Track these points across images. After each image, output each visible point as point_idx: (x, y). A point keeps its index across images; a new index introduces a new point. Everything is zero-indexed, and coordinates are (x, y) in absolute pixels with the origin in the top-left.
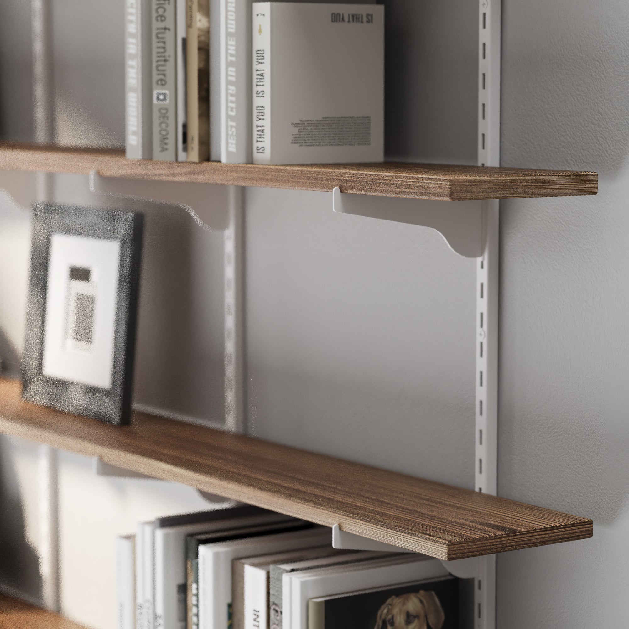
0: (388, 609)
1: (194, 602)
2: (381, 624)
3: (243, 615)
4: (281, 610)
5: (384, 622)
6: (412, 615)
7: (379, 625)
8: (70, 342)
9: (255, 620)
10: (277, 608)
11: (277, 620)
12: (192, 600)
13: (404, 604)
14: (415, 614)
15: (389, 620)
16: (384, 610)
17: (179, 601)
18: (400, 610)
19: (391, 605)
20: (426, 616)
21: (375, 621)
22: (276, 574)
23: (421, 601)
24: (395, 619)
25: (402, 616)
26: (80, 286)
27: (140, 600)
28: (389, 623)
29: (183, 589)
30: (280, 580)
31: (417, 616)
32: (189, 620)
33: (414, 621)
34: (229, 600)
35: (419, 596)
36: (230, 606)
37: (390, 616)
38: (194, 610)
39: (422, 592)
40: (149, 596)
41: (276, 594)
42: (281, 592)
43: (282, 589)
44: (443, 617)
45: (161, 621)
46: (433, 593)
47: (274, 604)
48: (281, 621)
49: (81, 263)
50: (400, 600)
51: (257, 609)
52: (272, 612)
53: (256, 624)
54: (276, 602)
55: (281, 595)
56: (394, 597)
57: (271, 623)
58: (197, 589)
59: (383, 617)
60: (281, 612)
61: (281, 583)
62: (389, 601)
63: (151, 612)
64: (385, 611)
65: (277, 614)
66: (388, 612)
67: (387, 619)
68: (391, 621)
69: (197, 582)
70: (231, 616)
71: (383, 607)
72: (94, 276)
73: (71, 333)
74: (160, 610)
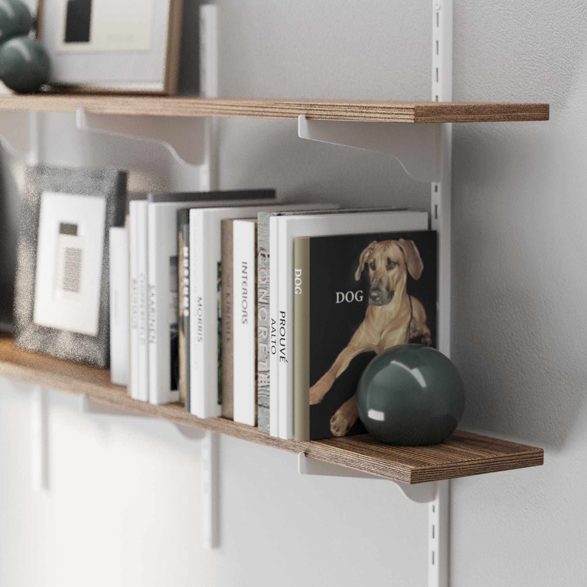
0: (370, 253)
1: (186, 265)
2: (363, 266)
3: (232, 269)
4: (268, 254)
5: (366, 265)
6: (393, 262)
7: (361, 267)
8: (60, 293)
9: (243, 272)
10: (264, 253)
11: (265, 264)
12: (184, 272)
13: (385, 250)
14: (395, 261)
15: (371, 264)
16: (365, 254)
17: (171, 273)
18: (382, 255)
19: (372, 249)
20: (406, 264)
21: (358, 263)
22: (264, 220)
23: (401, 249)
24: (376, 263)
25: (383, 262)
26: (68, 240)
27: (134, 276)
28: (371, 267)
29: (175, 261)
30: (267, 225)
31: (397, 263)
32: (180, 290)
33: (394, 267)
34: (219, 259)
35: (400, 244)
36: (219, 264)
37: (372, 260)
38: (186, 281)
39: (402, 240)
40: (142, 270)
41: (263, 239)
42: (269, 236)
43: (269, 233)
44: (422, 267)
45: (154, 291)
46: (413, 242)
47: (262, 249)
48: (268, 264)
49: (69, 219)
50: (381, 246)
51: (245, 261)
52: (260, 257)
53: (245, 275)
54: (264, 247)
55: (269, 239)
56: (375, 242)
57: (258, 269)
58: (189, 252)
59: (365, 260)
60: (269, 256)
61: (269, 227)
62: (371, 245)
63: (144, 284)
64: (367, 254)
65: (264, 259)
66: (370, 256)
67: (369, 263)
68: (373, 264)
69: (188, 245)
70: (220, 274)
71: (365, 251)
72: (81, 231)
73: (60, 283)
74: (153, 281)
